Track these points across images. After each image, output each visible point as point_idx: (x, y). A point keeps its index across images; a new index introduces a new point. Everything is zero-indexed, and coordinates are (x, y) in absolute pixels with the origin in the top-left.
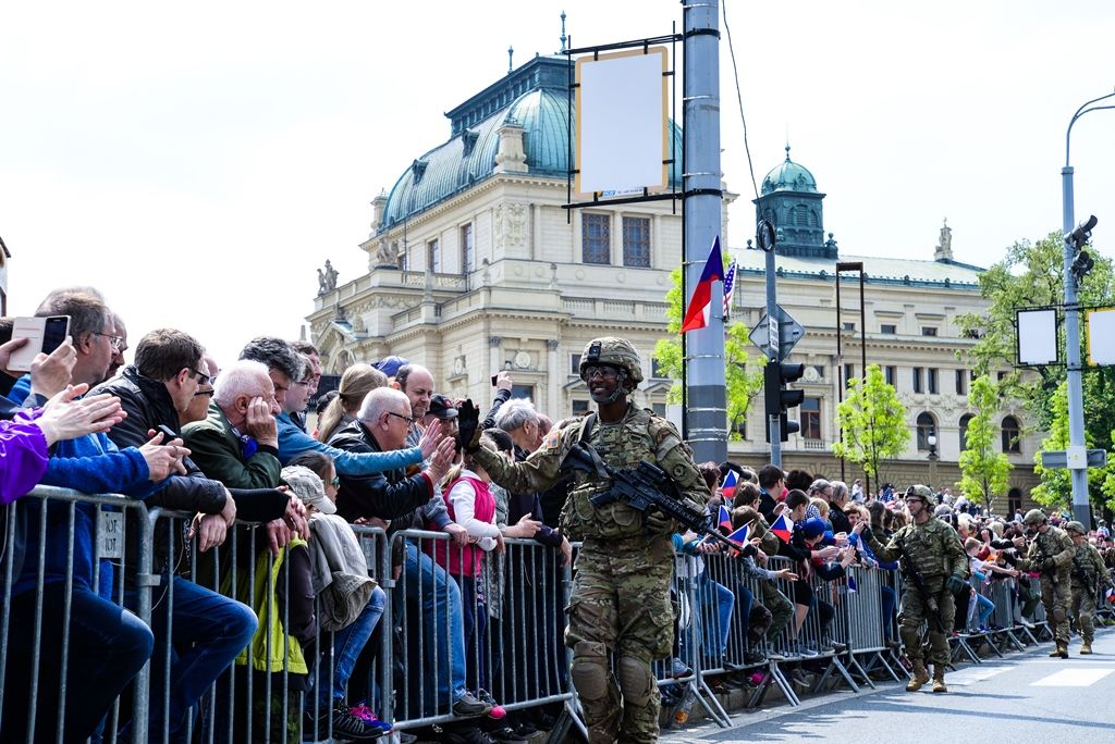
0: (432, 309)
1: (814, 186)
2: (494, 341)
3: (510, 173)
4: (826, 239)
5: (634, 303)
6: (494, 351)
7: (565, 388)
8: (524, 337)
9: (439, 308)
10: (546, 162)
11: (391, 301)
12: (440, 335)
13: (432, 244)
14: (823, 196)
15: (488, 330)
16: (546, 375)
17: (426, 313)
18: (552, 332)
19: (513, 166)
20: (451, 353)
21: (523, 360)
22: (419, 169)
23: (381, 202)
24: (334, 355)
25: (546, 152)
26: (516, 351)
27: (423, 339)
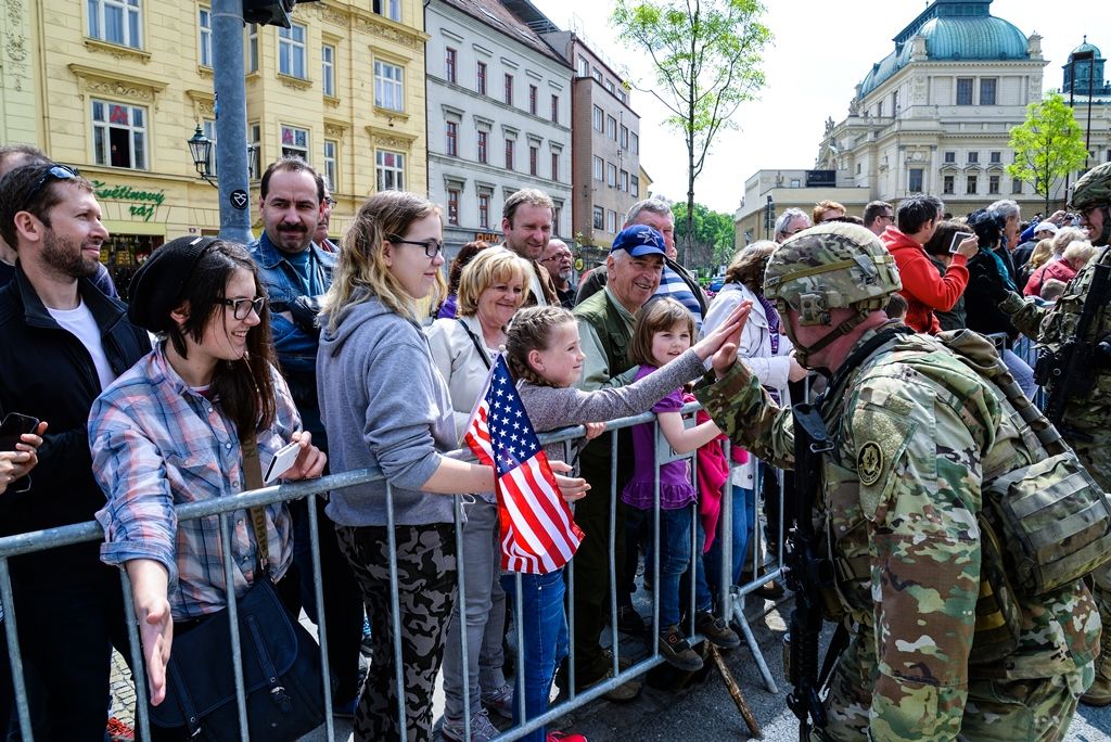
0: (873, 134)
1: (1100, 55)
2: (902, 148)
3: (917, 61)
4: (1105, 84)
5: (983, 123)
6: (902, 152)
7: (940, 170)
8: (918, 144)
9: (876, 133)
10: (938, 54)
11: (855, 132)
12: (877, 147)
13: (880, 103)
14: (1105, 60)
15: (898, 142)
16: (930, 163)
17: (870, 136)
18: (934, 141)
19: (918, 58)
20: (881, 155)
21: (917, 156)
22: (876, 68)
23: (859, 87)
24: (830, 161)
25: (938, 49)
26: (914, 152)
27: (868, 150)
